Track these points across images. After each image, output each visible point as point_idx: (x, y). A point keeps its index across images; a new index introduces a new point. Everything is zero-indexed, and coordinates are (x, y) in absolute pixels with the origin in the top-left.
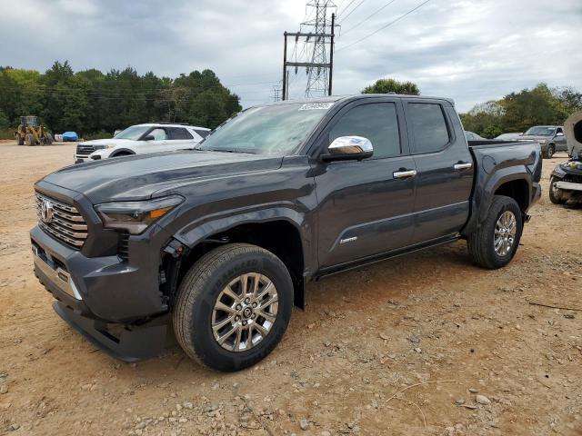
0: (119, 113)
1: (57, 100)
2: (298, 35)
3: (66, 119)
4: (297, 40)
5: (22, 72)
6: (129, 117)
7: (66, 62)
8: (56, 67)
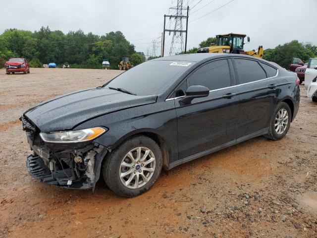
0: (74, 55)
1: (43, 48)
2: (171, 17)
3: (48, 57)
4: (170, 18)
5: (23, 32)
6: (80, 57)
7: (48, 27)
8: (42, 29)
